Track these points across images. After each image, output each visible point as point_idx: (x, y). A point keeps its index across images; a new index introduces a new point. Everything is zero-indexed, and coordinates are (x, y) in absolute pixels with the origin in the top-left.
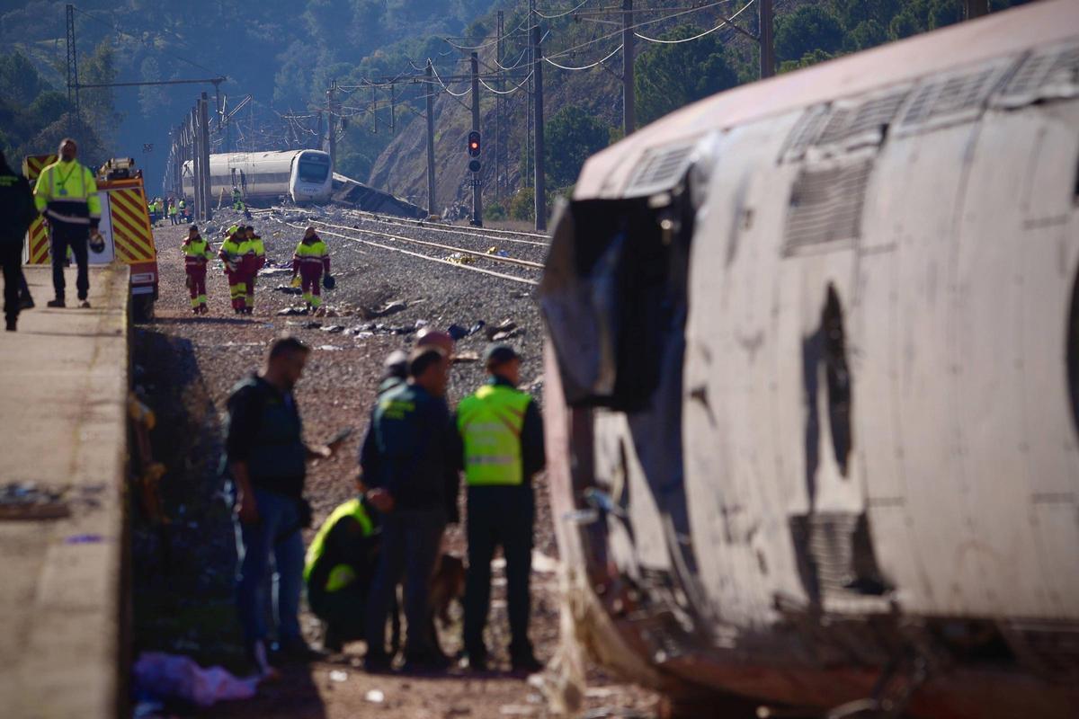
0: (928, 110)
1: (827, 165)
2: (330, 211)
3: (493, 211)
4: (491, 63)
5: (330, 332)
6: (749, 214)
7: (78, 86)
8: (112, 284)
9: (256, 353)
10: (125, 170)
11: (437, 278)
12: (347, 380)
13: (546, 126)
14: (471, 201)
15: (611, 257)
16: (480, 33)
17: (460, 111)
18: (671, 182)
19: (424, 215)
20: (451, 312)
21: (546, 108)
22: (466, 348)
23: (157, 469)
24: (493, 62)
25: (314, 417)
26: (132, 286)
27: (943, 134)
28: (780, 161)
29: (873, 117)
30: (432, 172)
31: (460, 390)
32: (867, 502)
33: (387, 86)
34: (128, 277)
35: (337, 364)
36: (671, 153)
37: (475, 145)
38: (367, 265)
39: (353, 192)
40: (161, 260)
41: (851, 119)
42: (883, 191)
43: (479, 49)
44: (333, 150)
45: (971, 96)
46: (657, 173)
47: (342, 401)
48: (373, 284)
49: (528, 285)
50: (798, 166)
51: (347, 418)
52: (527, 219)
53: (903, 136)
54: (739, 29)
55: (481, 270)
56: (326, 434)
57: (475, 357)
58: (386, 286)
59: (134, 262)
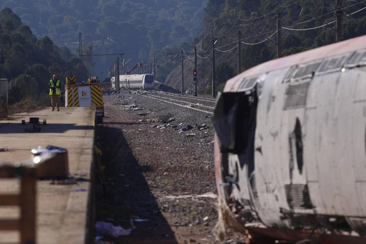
0: (326, 68)
1: (297, 83)
2: (154, 92)
3: (200, 92)
4: (200, 49)
5: (153, 127)
6: (274, 97)
7: (82, 56)
8: (91, 113)
9: (132, 133)
10: (95, 80)
11: (184, 111)
12: (158, 141)
13: (216, 68)
14: (194, 89)
15: (234, 109)
16: (197, 41)
17: (191, 63)
18: (251, 88)
19: (180, 93)
20: (188, 121)
21: (216, 62)
22: (192, 132)
23: (103, 168)
24: (201, 49)
25: (148, 152)
26: (96, 113)
27: (330, 75)
28: (283, 82)
29: (310, 70)
30: (183, 81)
31: (190, 144)
32: (308, 182)
33: (170, 56)
34: (95, 111)
35: (155, 136)
36: (252, 79)
37: (195, 73)
38: (164, 107)
39: (160, 86)
40: (105, 106)
41: (304, 70)
42: (313, 91)
43: (197, 46)
44: (154, 74)
45: (338, 64)
46: (247, 85)
47: (156, 147)
48: (166, 113)
49: (210, 114)
50: (288, 84)
51: (158, 152)
52: (210, 94)
53: (319, 75)
54: (271, 41)
55: (197, 109)
56: (152, 157)
57: (195, 135)
58: (169, 114)
59: (97, 106)
